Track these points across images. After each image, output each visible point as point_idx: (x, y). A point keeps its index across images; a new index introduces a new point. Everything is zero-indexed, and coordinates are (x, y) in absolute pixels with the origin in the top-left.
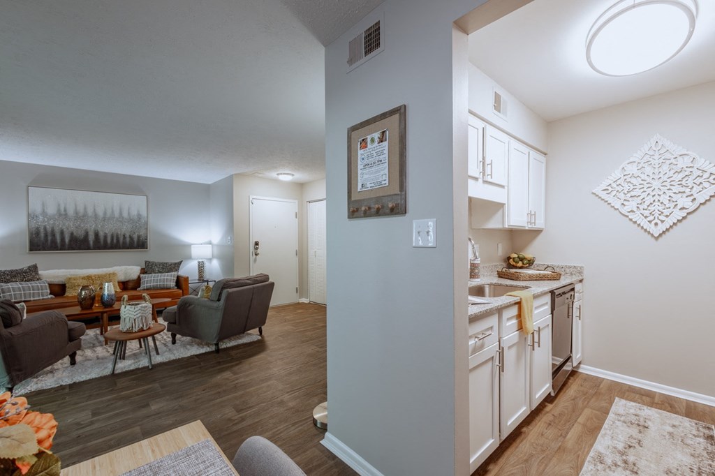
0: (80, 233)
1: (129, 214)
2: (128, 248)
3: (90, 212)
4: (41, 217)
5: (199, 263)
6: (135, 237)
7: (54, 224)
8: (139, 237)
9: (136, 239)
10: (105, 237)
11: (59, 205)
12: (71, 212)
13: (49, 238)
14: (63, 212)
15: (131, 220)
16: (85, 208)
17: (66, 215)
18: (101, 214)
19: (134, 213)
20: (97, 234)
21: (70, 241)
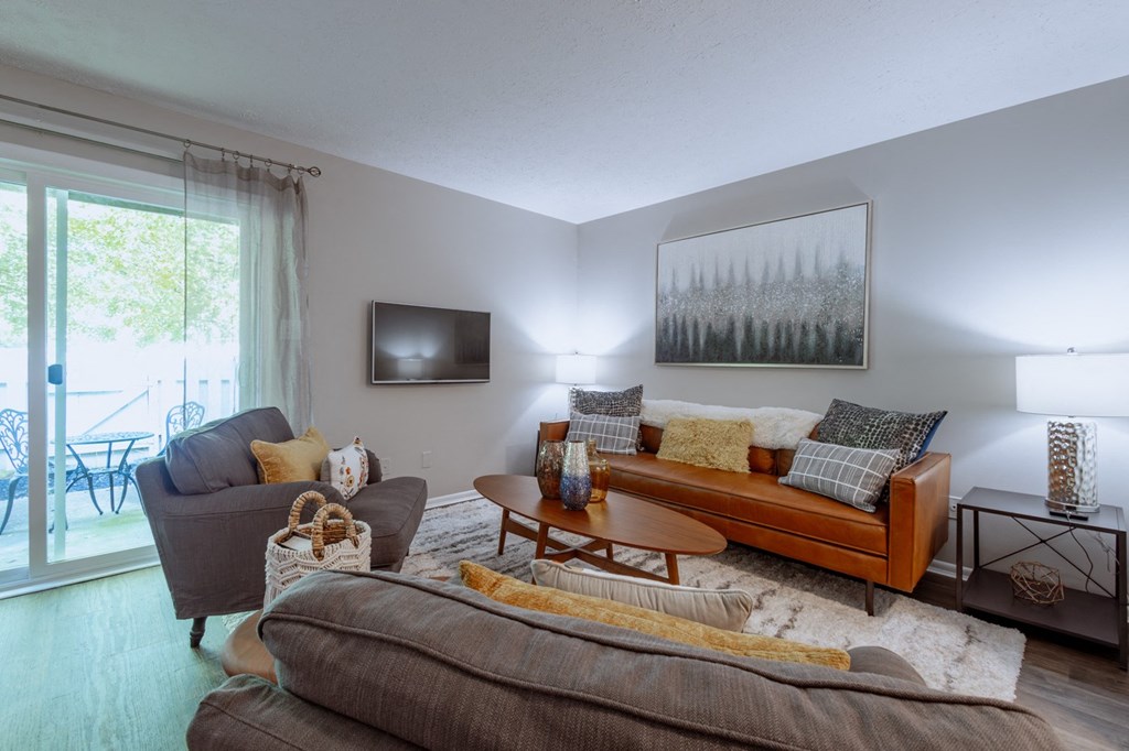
0: (721, 327)
1: (817, 268)
2: (812, 361)
3: (739, 278)
4: (670, 299)
5: (1053, 430)
6: (831, 329)
7: (686, 309)
8: (840, 329)
9: (831, 337)
10: (765, 331)
11: (693, 273)
12: (709, 284)
13: (679, 338)
14: (699, 285)
15: (822, 284)
16: (731, 271)
17: (702, 288)
18: (757, 277)
19: (830, 262)
20: (749, 328)
21: (706, 342)
